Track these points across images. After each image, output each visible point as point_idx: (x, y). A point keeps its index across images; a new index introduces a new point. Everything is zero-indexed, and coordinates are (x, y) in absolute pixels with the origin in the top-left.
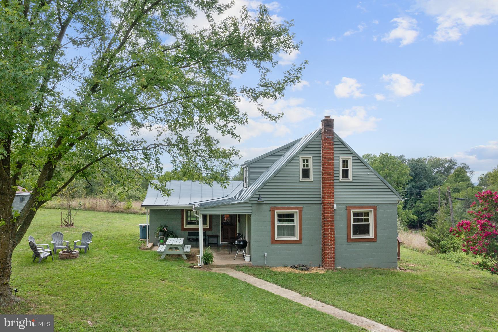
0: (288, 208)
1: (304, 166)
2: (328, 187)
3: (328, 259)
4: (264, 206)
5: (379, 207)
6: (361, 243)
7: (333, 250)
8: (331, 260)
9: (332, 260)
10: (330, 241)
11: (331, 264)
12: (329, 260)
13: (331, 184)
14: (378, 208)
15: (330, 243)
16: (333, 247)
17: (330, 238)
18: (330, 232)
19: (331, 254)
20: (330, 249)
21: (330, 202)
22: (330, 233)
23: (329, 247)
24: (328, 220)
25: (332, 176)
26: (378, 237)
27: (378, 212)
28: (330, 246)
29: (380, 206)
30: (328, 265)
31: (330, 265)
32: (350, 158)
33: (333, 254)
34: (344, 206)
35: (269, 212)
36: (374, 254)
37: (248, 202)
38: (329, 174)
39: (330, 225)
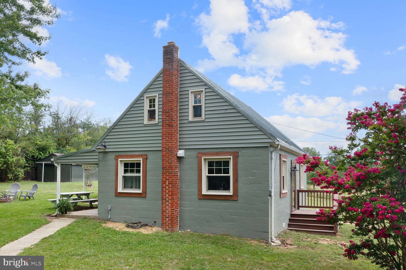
0: (132, 156)
1: (150, 106)
2: (165, 128)
3: (165, 217)
4: (110, 154)
5: (242, 153)
6: (216, 201)
7: (171, 207)
8: (168, 220)
9: (170, 220)
10: (167, 195)
11: (168, 224)
12: (166, 219)
13: (169, 124)
14: (240, 154)
15: (167, 197)
16: (171, 203)
17: (167, 191)
18: (167, 184)
19: (168, 211)
20: (167, 205)
21: (168, 147)
22: (167, 186)
23: (166, 203)
24: (166, 169)
25: (170, 114)
26: (240, 194)
27: (240, 159)
28: (167, 201)
29: (243, 151)
30: (165, 225)
31: (167, 226)
32: (202, 91)
33: (171, 211)
34: (194, 153)
35: (114, 161)
36: (235, 217)
37: (95, 150)
38: (167, 112)
39: (168, 176)
